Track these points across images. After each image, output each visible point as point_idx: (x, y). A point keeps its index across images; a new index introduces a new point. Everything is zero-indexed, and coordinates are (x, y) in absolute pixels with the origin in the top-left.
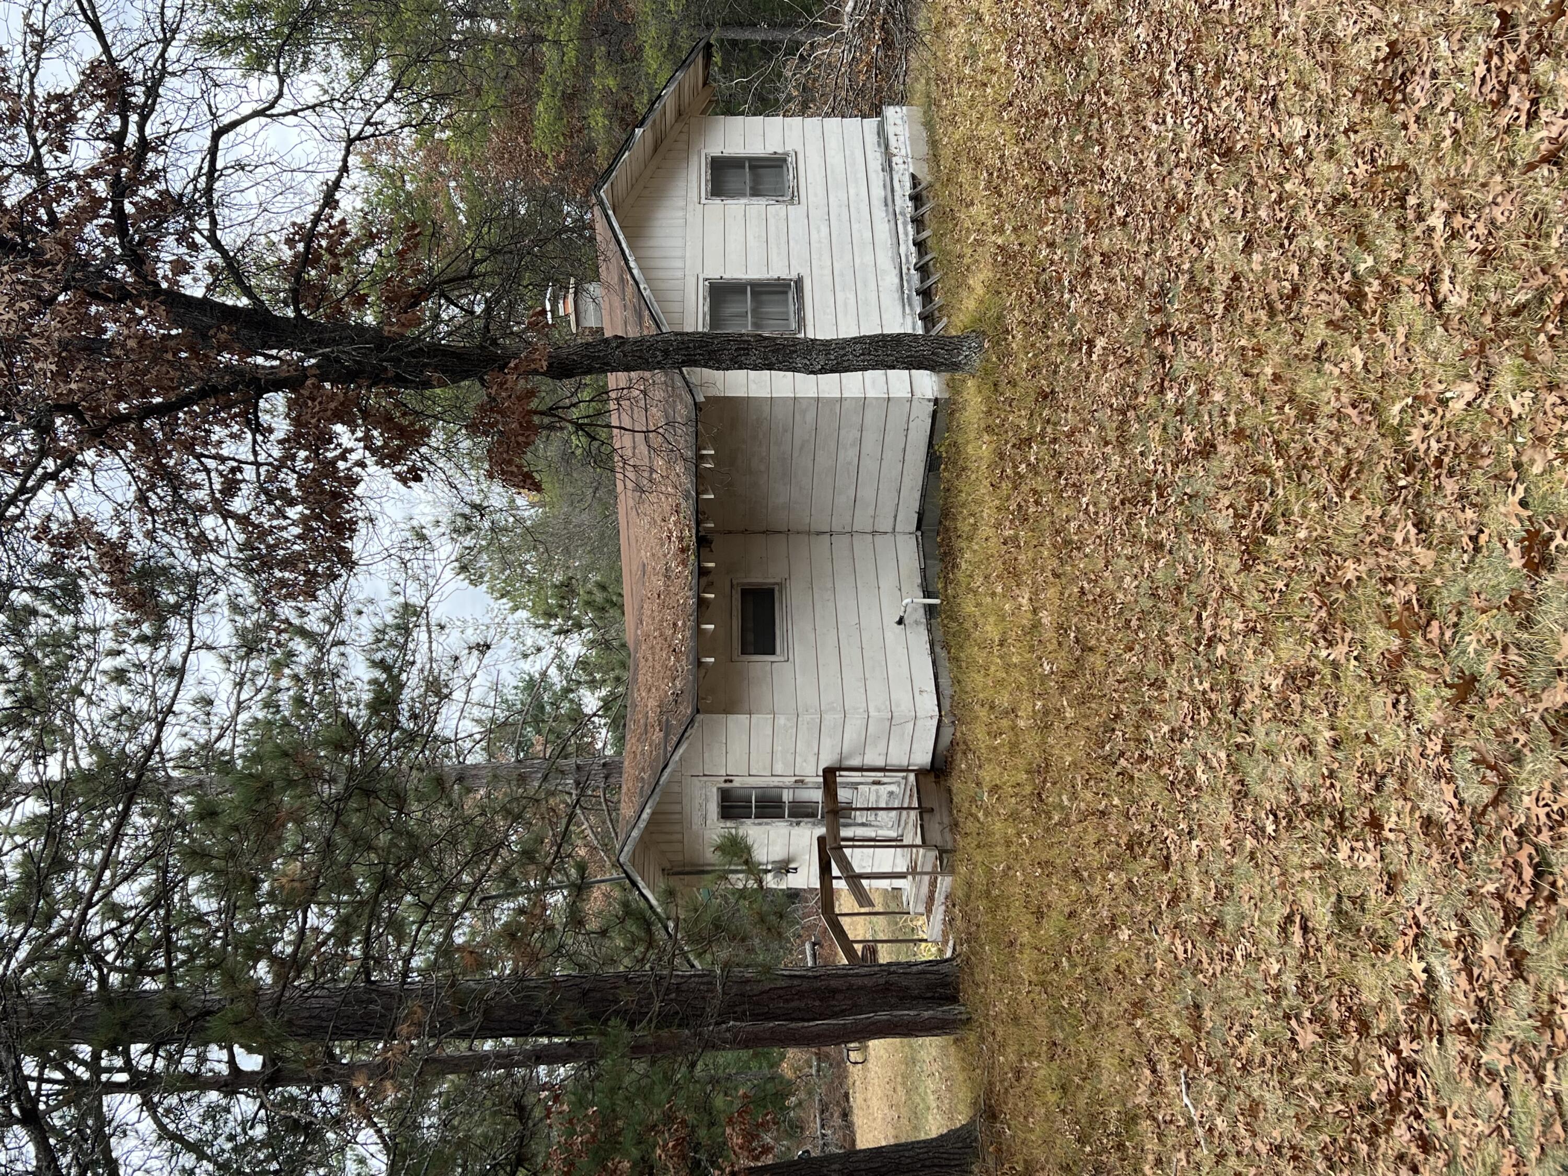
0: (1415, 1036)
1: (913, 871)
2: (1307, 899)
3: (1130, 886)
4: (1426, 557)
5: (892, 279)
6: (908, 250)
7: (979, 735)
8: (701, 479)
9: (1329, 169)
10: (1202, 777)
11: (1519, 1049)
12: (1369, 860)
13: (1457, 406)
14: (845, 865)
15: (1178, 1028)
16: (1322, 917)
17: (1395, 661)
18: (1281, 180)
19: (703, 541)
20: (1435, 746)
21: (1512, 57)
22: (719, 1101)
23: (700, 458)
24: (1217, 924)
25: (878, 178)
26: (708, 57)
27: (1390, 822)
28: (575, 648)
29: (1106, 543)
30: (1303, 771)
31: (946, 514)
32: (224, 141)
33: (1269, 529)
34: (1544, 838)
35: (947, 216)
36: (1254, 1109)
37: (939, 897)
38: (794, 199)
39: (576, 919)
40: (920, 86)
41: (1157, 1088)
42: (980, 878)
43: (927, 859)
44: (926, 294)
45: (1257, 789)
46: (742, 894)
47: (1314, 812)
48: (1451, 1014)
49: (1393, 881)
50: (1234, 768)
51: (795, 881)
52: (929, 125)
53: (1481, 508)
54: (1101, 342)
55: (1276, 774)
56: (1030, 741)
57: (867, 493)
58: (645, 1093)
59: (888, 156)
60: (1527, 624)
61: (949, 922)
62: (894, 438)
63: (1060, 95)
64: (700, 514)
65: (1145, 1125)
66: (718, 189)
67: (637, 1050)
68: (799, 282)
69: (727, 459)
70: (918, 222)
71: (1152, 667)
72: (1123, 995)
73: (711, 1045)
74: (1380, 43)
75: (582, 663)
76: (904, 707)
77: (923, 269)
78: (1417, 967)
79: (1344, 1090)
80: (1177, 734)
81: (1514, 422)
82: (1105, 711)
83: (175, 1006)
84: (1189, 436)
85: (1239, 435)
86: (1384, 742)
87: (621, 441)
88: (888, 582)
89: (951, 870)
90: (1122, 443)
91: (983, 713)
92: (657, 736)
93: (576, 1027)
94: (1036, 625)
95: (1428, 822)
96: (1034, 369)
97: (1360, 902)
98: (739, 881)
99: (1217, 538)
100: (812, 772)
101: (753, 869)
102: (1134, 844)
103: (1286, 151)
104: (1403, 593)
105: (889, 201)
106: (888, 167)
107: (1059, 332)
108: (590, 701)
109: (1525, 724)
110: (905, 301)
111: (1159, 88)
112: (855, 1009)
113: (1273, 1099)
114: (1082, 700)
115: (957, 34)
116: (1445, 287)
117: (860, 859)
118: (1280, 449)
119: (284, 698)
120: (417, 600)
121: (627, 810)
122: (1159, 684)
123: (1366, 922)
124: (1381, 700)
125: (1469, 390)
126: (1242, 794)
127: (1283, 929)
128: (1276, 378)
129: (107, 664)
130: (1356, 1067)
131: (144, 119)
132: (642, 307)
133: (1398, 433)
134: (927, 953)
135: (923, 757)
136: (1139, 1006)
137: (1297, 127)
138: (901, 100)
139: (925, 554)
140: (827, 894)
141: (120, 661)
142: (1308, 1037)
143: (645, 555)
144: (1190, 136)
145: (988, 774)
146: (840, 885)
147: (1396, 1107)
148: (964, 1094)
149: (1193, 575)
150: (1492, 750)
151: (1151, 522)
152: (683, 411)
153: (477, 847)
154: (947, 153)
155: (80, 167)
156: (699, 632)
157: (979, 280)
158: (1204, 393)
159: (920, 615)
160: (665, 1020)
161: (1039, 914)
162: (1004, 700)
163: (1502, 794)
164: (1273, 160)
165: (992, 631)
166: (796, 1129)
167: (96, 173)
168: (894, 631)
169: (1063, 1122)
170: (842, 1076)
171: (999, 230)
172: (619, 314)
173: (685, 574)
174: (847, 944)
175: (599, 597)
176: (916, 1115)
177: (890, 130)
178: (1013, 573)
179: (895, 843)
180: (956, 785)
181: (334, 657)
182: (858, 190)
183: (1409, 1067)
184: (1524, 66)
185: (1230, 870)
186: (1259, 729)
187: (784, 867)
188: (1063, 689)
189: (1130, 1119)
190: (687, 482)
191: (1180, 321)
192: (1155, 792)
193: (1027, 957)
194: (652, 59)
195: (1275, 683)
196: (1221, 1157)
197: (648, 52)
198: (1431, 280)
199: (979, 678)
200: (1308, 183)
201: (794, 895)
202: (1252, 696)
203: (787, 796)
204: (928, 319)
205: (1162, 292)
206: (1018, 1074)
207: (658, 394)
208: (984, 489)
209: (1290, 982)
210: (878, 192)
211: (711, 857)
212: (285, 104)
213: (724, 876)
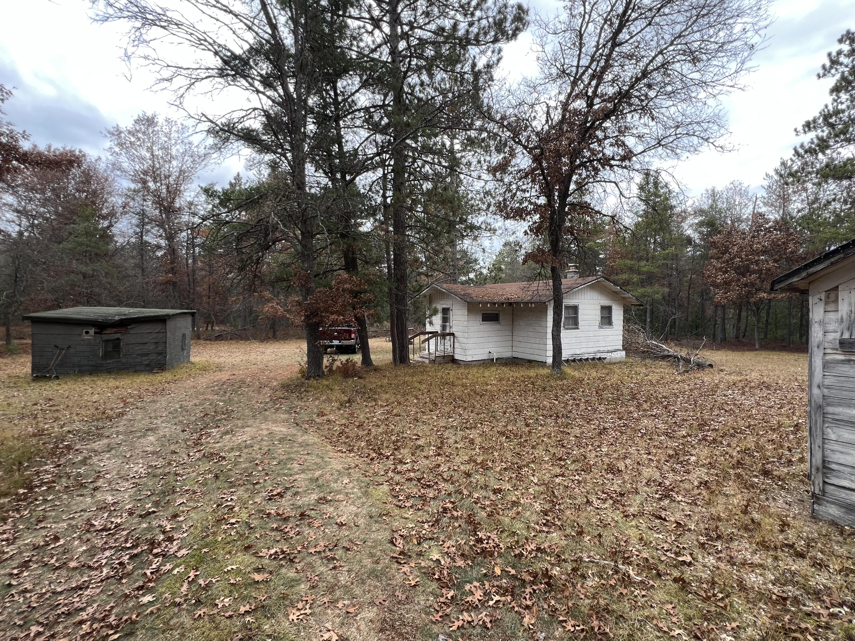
0: (394, 459)
1: (430, 354)
2: (423, 440)
3: (426, 403)
4: (498, 469)
5: (578, 352)
6: (586, 356)
7: (461, 370)
8: (526, 303)
9: (593, 455)
10: (450, 420)
11: (392, 478)
12: (431, 453)
13: (532, 478)
14: (431, 338)
15: (395, 411)
16: (419, 443)
17: (475, 461)
18: (592, 445)
19: (511, 304)
20: (456, 468)
21: (614, 495)
22: (379, 308)
23: (532, 303)
24: (418, 421)
25: (606, 349)
26: (640, 305)
27: (439, 458)
28: (485, 271)
29: (507, 401)
30: (451, 441)
31: (517, 364)
32: (614, 185)
33: (507, 437)
34: (435, 487)
35: (594, 366)
36: (378, 426)
37: (424, 360)
38: (600, 327)
39: (420, 274)
40: (631, 360)
41: (382, 406)
42: (428, 369)
43: (433, 357)
44: (574, 361)
45: (447, 431)
46: (425, 314)
47: (442, 443)
48: (399, 467)
49: (427, 457)
50: (452, 426)
51: (428, 325)
52: (620, 362)
53: (508, 481)
54: (557, 402)
55: (450, 435)
56: (460, 382)
57: (523, 345)
58: (381, 291)
59: (612, 352)
60: (481, 488)
61: (418, 362)
62: (537, 352)
63: (622, 395)
64: (518, 303)
65: (374, 403)
66: (603, 308)
67: (390, 289)
68: (578, 328)
69: (531, 310)
70: (593, 359)
71: (476, 410)
72: (402, 400)
73: (391, 306)
74: (623, 468)
75: (481, 273)
76: (469, 352)
77: (580, 360)
78: (408, 461)
79: (382, 444)
80: (460, 415)
81: (527, 489)
82: (467, 400)
83: (402, 183)
84: (531, 421)
85: (530, 432)
86: (457, 458)
87: (535, 284)
88: (500, 350)
89: (430, 363)
90: (531, 406)
91: (467, 371)
92: (462, 293)
93: (396, 275)
94: (487, 385)
95: (439, 465)
96: (551, 387)
97: (422, 450)
98: (428, 313)
99: (506, 426)
100: (453, 330)
101: (431, 316)
102: (436, 404)
103: (599, 446)
104: (490, 464)
105: (599, 352)
106: (608, 352)
107: (560, 392)
108: (472, 275)
109: (460, 486)
110: (572, 355)
111: (620, 419)
112: (399, 340)
113: (380, 430)
114: (469, 394)
115: (643, 370)
116: (561, 478)
117: (432, 341)
118: (526, 441)
119: (473, 202)
120: (497, 233)
121: (445, 286)
122: (472, 412)
123: (418, 451)
124: (466, 458)
125: (536, 481)
126: (446, 428)
127: (416, 435)
128: (543, 441)
129: (482, 159)
130: (387, 447)
131: (618, 166)
132: (571, 288)
133: (527, 466)
134: (411, 356)
135: (457, 357)
136: (399, 403)
137: (605, 449)
138: (627, 355)
139: (507, 359)
140: (425, 333)
141: (483, 162)
142: (393, 438)
143: (507, 289)
144: (606, 425)
145: (452, 372)
146: (427, 336)
147: (379, 454)
148: (380, 364)
149: (497, 421)
150: (454, 479)
151: (511, 412)
152: (544, 299)
153: (437, 251)
154: (611, 367)
155: (605, 151)
156: (488, 303)
157: (576, 374)
158: (541, 425)
159: (491, 357)
160: (397, 295)
161: (420, 382)
162: (470, 376)
163: (445, 480)
164: (597, 443)
165: (487, 374)
166: (372, 325)
167: (604, 155)
168: (487, 351)
169: (374, 386)
170: (383, 336)
171: (589, 379)
172: (569, 283)
173: (503, 299)
174: (413, 338)
175: (498, 277)
176: (375, 353)
177: (619, 352)
178: (501, 380)
179: (436, 350)
180: (450, 365)
181: (483, 213)
182: (602, 344)
183: (388, 458)
184: (611, 498)
185: (429, 424)
186: (461, 433)
187: (431, 323)
188: (472, 390)
189: (375, 400)
190: (525, 300)
191: (559, 421)
192: (447, 409)
193: (411, 379)
194: (641, 290)
195: (471, 436)
196: (368, 419)
197: (643, 290)
198: (563, 475)
199: (475, 371)
200: (590, 451)
201: (425, 325)
202: (468, 432)
203: (447, 324)
204: (567, 361)
205: (567, 417)
206: (384, 376)
207: (548, 293)
208: (522, 373)
209: (405, 435)
210: (602, 349)
211: (434, 306)
212: (623, 199)
213: (429, 309)
